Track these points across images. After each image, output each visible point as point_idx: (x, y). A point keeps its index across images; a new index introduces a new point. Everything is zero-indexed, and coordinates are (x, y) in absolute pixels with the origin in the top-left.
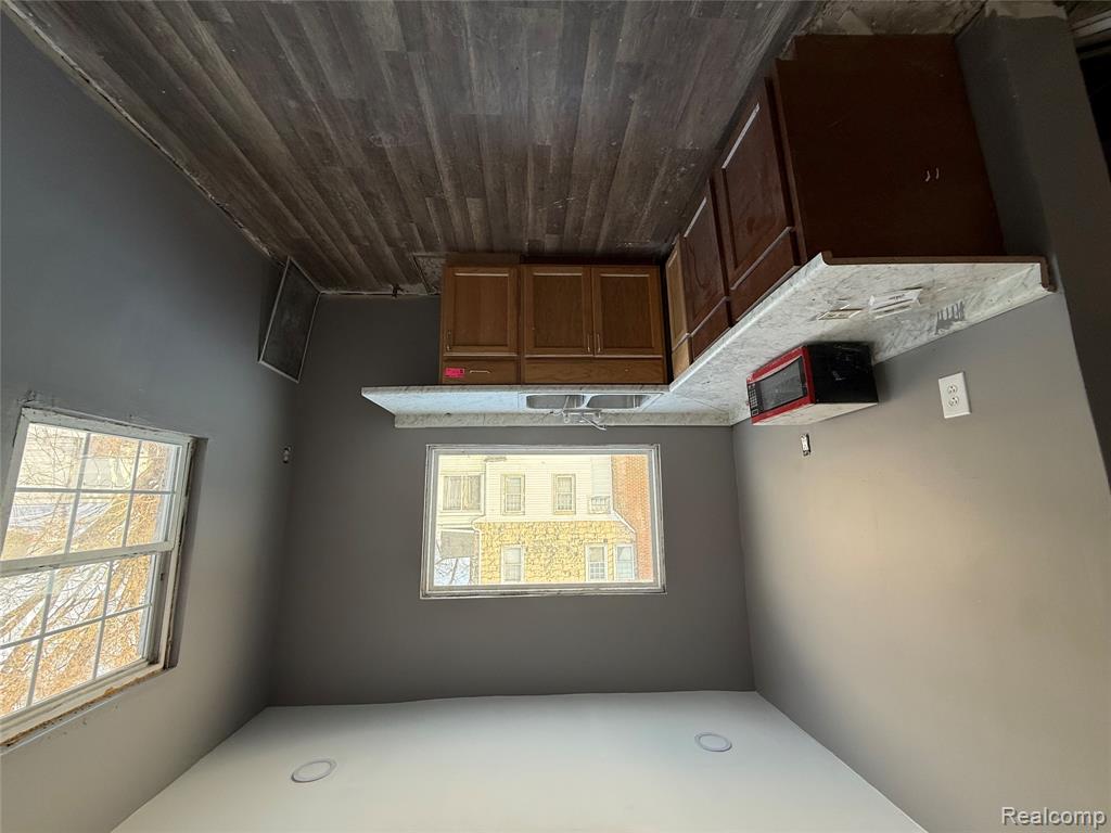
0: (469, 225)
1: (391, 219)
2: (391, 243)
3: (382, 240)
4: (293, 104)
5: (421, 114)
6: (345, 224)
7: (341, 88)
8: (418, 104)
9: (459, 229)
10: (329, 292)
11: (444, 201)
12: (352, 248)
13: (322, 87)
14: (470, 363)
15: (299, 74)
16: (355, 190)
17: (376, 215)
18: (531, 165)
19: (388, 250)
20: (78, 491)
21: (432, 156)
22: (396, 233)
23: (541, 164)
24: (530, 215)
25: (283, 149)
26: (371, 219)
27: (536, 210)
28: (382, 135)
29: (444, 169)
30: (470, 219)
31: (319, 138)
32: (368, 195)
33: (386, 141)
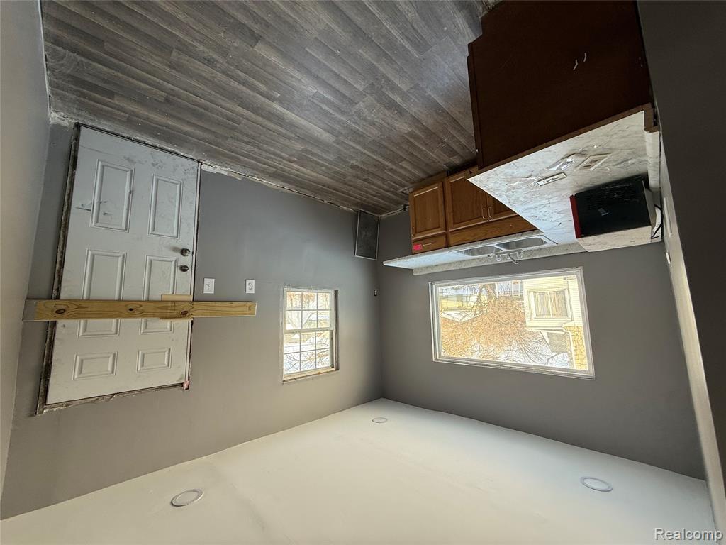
0: (410, 171)
1: (379, 183)
2: (388, 191)
3: (384, 192)
4: (323, 168)
5: (357, 149)
6: (367, 192)
7: (331, 157)
8: (354, 148)
9: (408, 175)
10: (383, 216)
11: (392, 169)
12: (376, 198)
13: (326, 160)
14: (422, 242)
15: (318, 160)
16: (359, 181)
17: (373, 184)
18: (412, 140)
19: (389, 194)
20: (302, 310)
21: (373, 159)
22: (386, 187)
23: (417, 138)
24: (433, 155)
25: (331, 180)
26: (372, 186)
27: (433, 153)
28: (352, 162)
29: (381, 160)
30: (408, 169)
31: (337, 172)
32: (365, 180)
33: (354, 162)
